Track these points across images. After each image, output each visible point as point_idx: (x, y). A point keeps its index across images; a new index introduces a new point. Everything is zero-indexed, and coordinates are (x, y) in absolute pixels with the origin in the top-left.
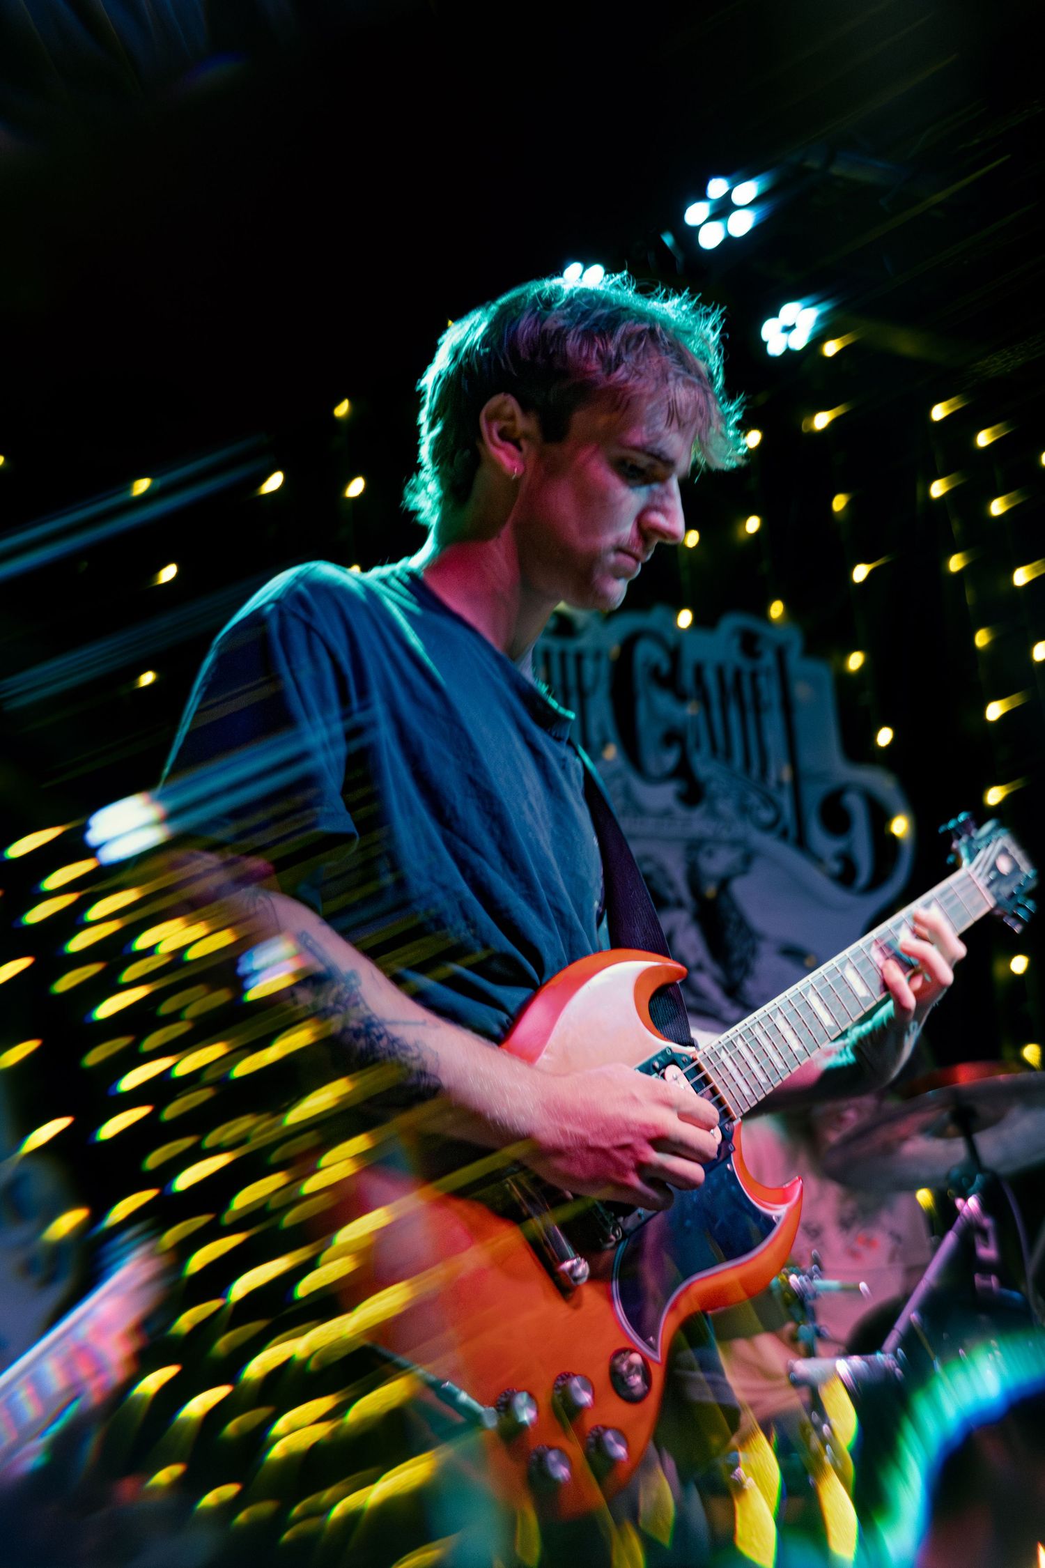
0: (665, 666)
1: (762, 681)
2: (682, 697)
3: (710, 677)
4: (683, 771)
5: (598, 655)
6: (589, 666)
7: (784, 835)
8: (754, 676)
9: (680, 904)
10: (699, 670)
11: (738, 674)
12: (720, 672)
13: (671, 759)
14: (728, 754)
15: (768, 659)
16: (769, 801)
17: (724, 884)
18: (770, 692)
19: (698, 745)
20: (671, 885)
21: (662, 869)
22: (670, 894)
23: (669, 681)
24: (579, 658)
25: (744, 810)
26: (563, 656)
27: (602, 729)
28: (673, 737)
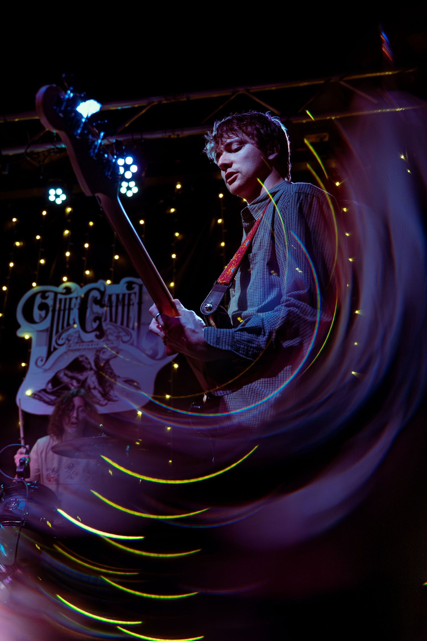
0: (99, 298)
1: (133, 296)
2: (102, 306)
3: (114, 298)
4: (100, 328)
5: (76, 298)
6: (74, 301)
7: (132, 344)
8: (130, 295)
9: (91, 369)
10: (110, 296)
11: (124, 295)
12: (118, 296)
13: (95, 325)
14: (116, 322)
15: (136, 289)
16: (128, 334)
17: (107, 361)
18: (135, 299)
19: (105, 320)
20: (89, 363)
21: (87, 359)
22: (89, 366)
23: (99, 302)
24: (71, 299)
25: (118, 337)
26: (66, 299)
27: (74, 320)
28: (98, 318)
